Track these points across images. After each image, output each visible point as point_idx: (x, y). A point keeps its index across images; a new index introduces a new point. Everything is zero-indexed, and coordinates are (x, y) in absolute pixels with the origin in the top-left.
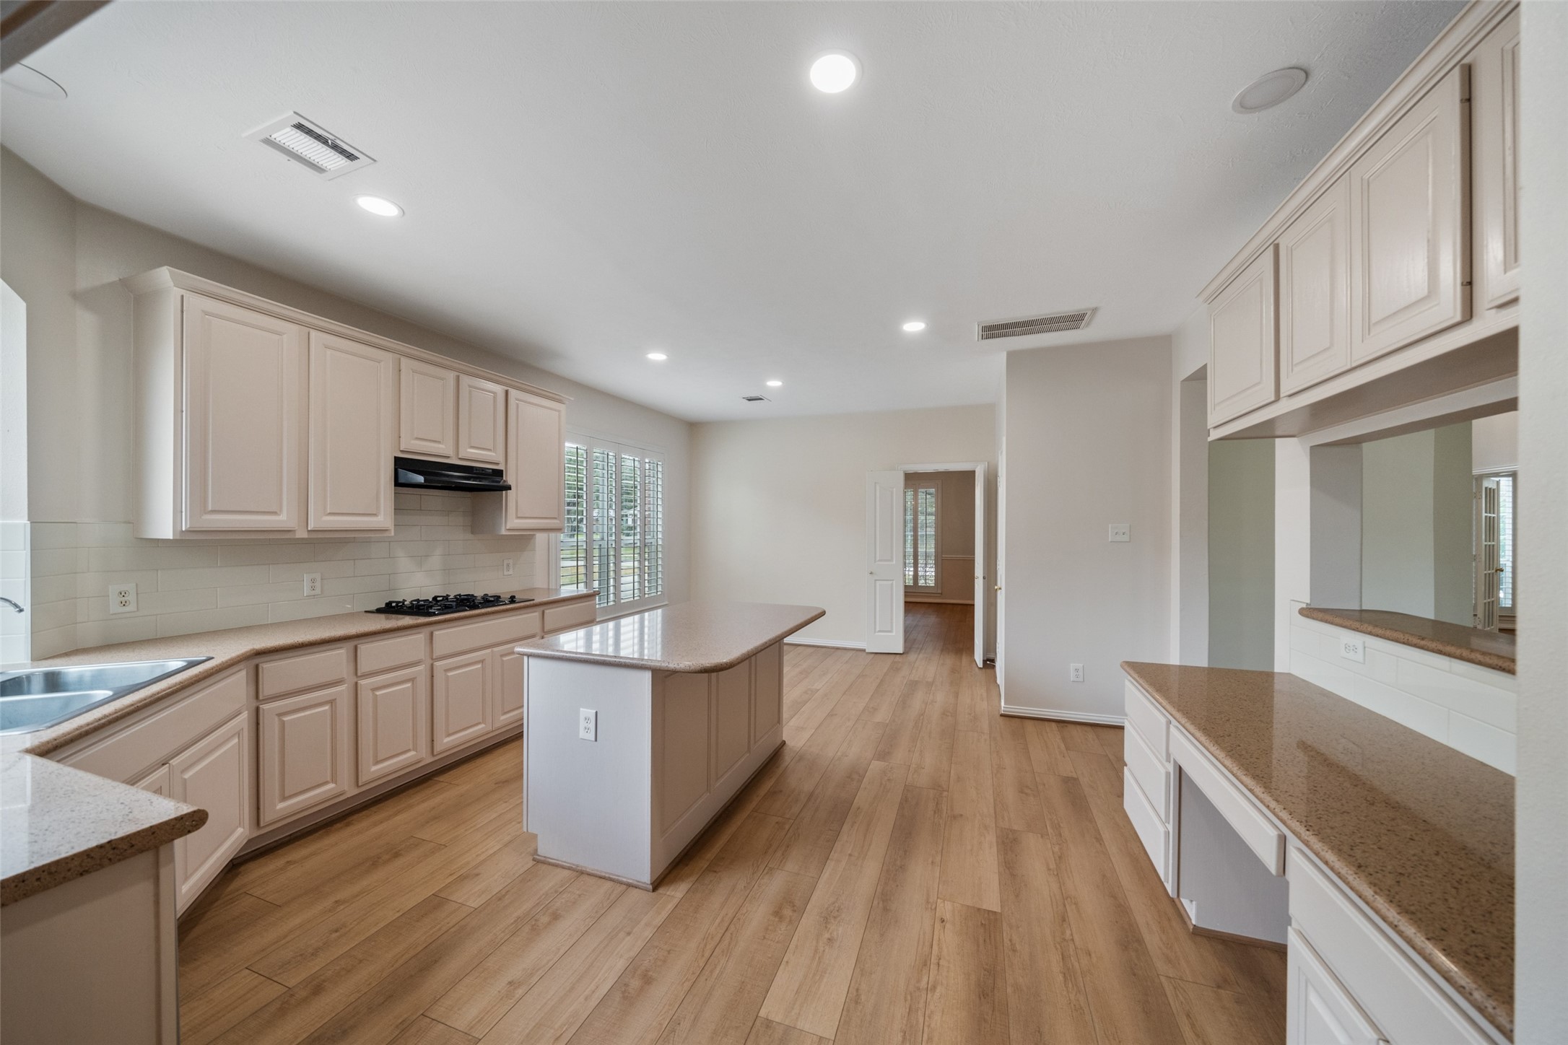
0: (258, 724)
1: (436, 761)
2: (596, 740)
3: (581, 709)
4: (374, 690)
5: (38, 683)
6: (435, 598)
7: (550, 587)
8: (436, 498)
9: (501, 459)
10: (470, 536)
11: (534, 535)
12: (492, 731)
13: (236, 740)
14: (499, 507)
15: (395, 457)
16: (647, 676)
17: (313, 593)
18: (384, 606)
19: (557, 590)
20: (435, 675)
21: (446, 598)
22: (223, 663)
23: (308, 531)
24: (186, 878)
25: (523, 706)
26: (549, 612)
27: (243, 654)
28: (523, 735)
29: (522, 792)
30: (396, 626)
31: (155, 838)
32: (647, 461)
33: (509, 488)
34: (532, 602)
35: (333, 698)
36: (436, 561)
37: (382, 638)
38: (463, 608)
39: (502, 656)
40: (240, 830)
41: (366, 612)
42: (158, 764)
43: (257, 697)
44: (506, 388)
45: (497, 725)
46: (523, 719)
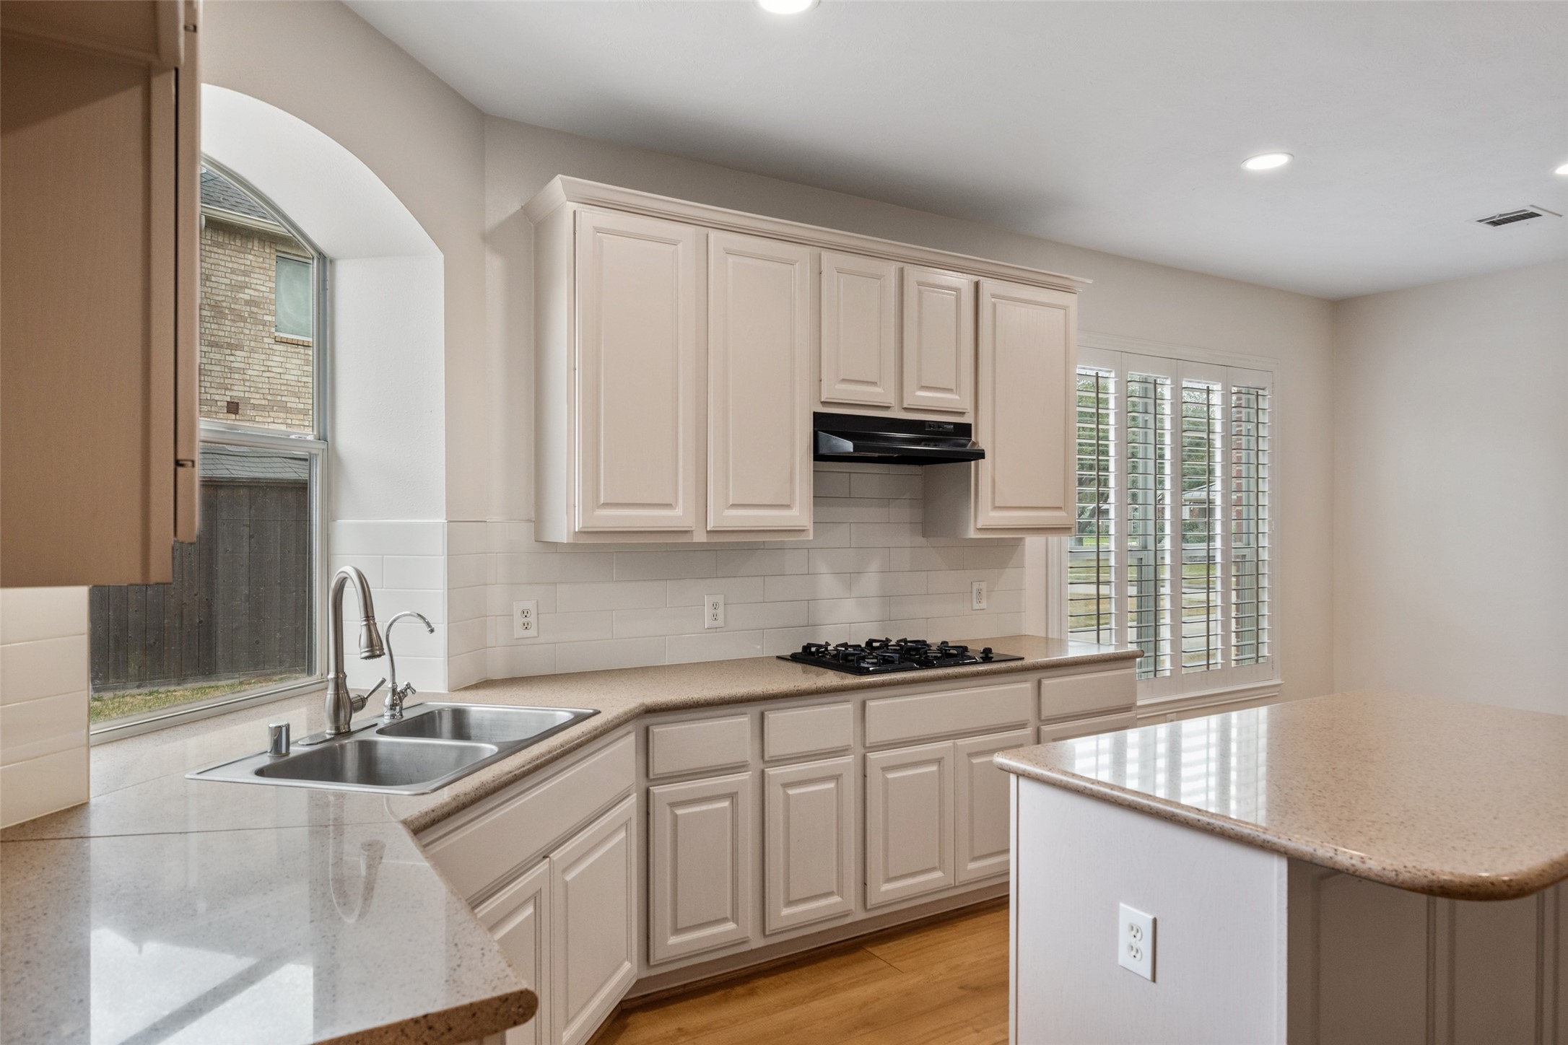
0: (648, 814)
1: (870, 919)
2: (1154, 979)
3: (1122, 905)
4: (786, 785)
5: (446, 724)
6: (869, 643)
7: (1050, 636)
8: (870, 477)
9: (967, 405)
10: (920, 540)
11: (1021, 539)
12: (955, 887)
13: (622, 835)
14: (964, 489)
15: (814, 413)
16: (1277, 870)
17: (716, 624)
18: (801, 651)
19: (1061, 643)
20: (868, 775)
21: (885, 643)
22: (609, 722)
23: (708, 532)
24: (568, 1022)
25: (1007, 851)
26: (1052, 683)
27: (631, 711)
28: (1007, 902)
29: (1007, 1020)
30: (814, 687)
31: (475, 1022)
32: (1234, 389)
33: (980, 455)
34: (1019, 663)
35: (735, 791)
36: (870, 582)
37: (795, 703)
38: (908, 664)
39: (971, 755)
40: (627, 965)
41: (779, 658)
42: (539, 855)
43: (647, 775)
44: (976, 278)
45: (962, 877)
46: (1008, 873)
